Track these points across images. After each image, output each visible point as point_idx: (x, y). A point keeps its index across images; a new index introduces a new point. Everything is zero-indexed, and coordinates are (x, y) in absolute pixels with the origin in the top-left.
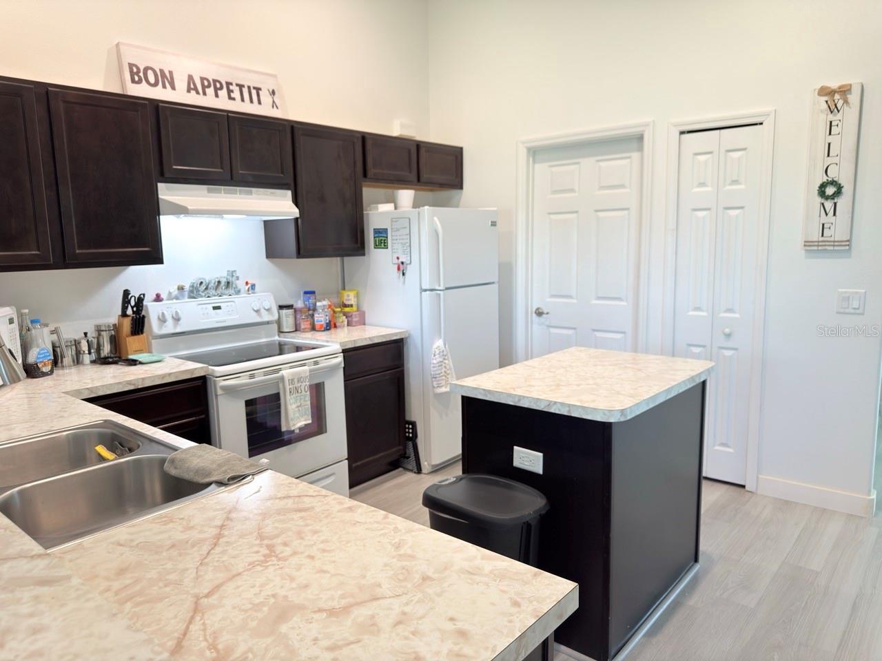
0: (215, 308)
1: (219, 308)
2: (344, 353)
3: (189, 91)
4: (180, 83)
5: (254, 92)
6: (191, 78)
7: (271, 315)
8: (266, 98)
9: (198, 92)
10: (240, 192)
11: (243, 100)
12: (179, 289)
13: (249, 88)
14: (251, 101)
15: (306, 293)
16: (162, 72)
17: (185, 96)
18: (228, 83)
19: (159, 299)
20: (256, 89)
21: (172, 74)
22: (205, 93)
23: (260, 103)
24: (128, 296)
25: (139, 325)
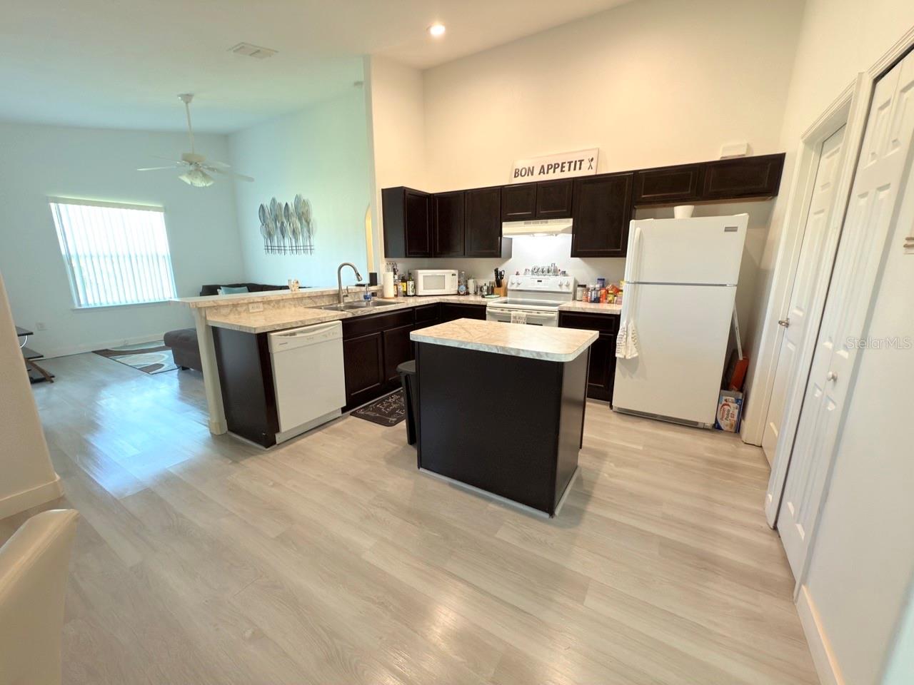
0: (539, 281)
1: (541, 281)
2: (561, 312)
3: (539, 174)
4: (536, 171)
5: (578, 163)
6: (543, 167)
7: (569, 289)
8: (585, 165)
9: (544, 173)
10: (542, 223)
11: (569, 170)
12: (526, 270)
13: (576, 162)
14: (575, 169)
15: (599, 279)
16: (529, 168)
17: (536, 178)
18: (563, 164)
19: (517, 274)
20: (581, 161)
21: (533, 167)
22: (548, 173)
23: (580, 169)
24: (496, 270)
25: (499, 283)
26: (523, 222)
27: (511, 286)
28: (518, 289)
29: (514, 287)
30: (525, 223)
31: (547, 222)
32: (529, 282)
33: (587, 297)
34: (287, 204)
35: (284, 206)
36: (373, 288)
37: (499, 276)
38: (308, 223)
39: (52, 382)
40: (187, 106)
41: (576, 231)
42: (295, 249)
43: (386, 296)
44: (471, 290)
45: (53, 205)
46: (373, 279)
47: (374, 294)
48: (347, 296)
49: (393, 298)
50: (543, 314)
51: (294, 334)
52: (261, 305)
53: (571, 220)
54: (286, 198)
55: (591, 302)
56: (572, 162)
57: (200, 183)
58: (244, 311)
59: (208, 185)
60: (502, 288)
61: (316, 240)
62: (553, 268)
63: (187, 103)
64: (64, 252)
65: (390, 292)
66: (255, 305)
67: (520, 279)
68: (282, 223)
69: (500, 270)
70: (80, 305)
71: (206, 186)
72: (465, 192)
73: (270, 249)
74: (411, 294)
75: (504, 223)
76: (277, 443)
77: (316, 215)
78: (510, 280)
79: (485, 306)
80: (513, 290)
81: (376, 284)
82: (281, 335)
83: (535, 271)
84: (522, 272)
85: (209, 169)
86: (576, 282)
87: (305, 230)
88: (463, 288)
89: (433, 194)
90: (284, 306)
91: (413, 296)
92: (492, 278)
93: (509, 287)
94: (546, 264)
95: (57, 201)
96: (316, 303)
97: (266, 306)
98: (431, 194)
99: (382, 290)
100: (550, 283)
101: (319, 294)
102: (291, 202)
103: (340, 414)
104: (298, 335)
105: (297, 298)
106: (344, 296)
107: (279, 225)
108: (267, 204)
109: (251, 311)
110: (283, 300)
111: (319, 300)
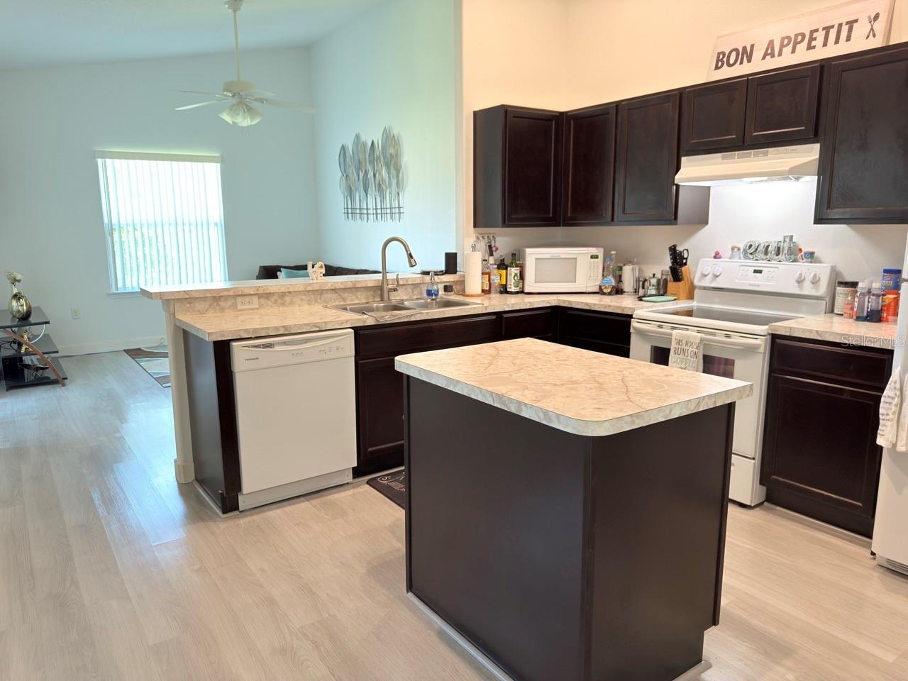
0: (756, 271)
1: (760, 272)
2: (774, 337)
3: (764, 58)
4: (757, 55)
5: (845, 29)
6: (771, 43)
7: (817, 289)
8: (860, 30)
9: (773, 56)
10: (755, 155)
11: (825, 44)
12: (733, 249)
13: (840, 25)
14: (837, 41)
15: (886, 271)
16: (745, 48)
17: (758, 65)
18: (812, 32)
19: (717, 256)
20: (851, 24)
21: (752, 46)
22: (780, 54)
23: (848, 39)
24: (673, 250)
25: (676, 274)
26: (720, 155)
27: (700, 280)
28: (714, 285)
29: (707, 282)
30: (723, 158)
31: (766, 154)
32: (737, 273)
33: (852, 309)
34: (373, 142)
35: (369, 145)
36: (448, 278)
37: (678, 260)
38: (398, 170)
39: (64, 385)
40: (235, 16)
41: (826, 170)
42: (381, 213)
43: (468, 291)
44: (628, 284)
45: (100, 161)
46: (451, 262)
47: (447, 289)
48: (395, 290)
49: (479, 296)
50: (736, 339)
51: (270, 346)
52: (255, 299)
53: (817, 146)
54: (373, 136)
55: (858, 319)
56: (832, 27)
57: (244, 121)
58: (229, 308)
59: (253, 123)
60: (682, 282)
61: (407, 199)
62: (786, 246)
63: (235, 11)
64: (106, 220)
65: (475, 283)
66: (247, 299)
67: (719, 266)
68: (366, 174)
69: (679, 249)
70: (117, 288)
71: (251, 125)
72: (617, 105)
73: (350, 212)
74: (513, 289)
75: (684, 159)
76: (240, 510)
77: (409, 159)
78: (701, 269)
79: (631, 316)
80: (705, 288)
81: (455, 272)
82: (249, 347)
83: (751, 251)
84: (726, 253)
85: (256, 100)
86: (835, 272)
87: (394, 181)
88: (612, 281)
89: (567, 112)
90: (292, 303)
91: (517, 293)
92: (667, 263)
93: (696, 282)
94: (773, 238)
95: (104, 155)
96: (344, 299)
97: (263, 301)
98: (562, 114)
99: (462, 282)
100: (780, 276)
101: (350, 285)
102: (378, 138)
103: (348, 478)
104: (277, 348)
105: (313, 291)
106: (390, 290)
107: (361, 175)
108: (350, 144)
109: (239, 308)
110: (290, 292)
111: (350, 295)
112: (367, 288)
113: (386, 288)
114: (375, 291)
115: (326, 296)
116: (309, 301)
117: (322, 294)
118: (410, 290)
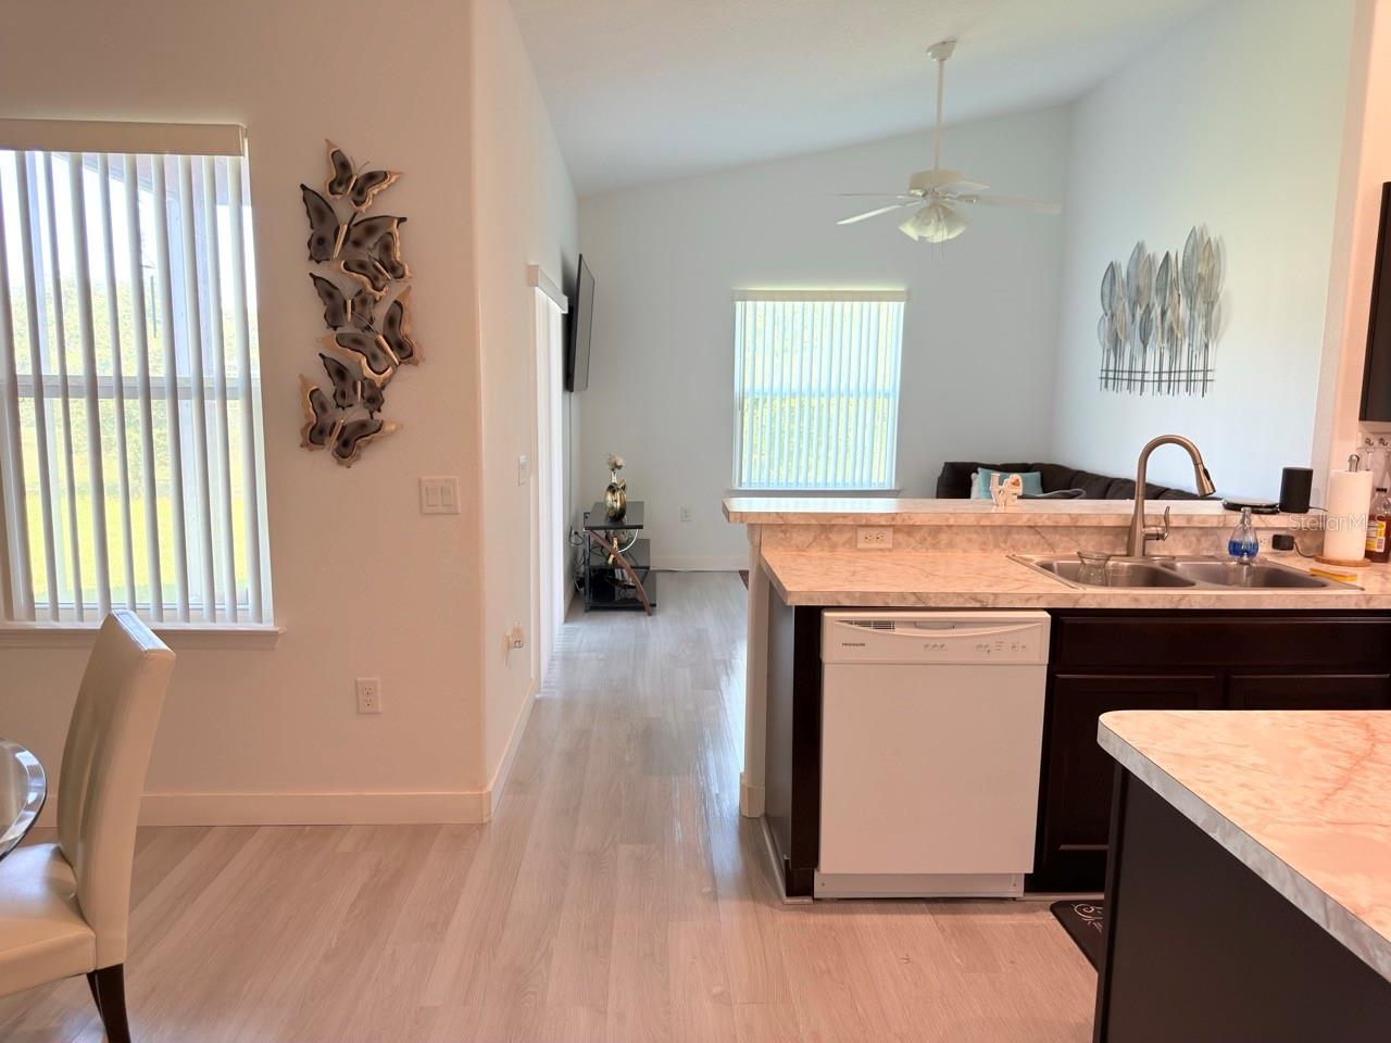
34: (1167, 256)
35: (1160, 260)
36: (1285, 522)
38: (1210, 303)
39: (650, 614)
40: (941, 67)
42: (1167, 380)
43: (1331, 552)
45: (740, 306)
46: (1297, 488)
47: (1281, 543)
48: (1159, 537)
51: (887, 625)
52: (889, 533)
54: (1168, 242)
57: (938, 235)
58: (844, 544)
61: (1222, 356)
63: (942, 60)
66: (875, 532)
70: (740, 482)
73: (1111, 377)
76: (813, 896)
77: (1237, 283)
81: (1303, 510)
82: (852, 622)
90: (951, 545)
95: (745, 297)
96: (1052, 547)
97: (901, 537)
99: (1318, 533)
102: (1177, 247)
103: (1017, 890)
104: (898, 631)
105: (993, 527)
107: (1139, 312)
108: (1124, 259)
109: (859, 546)
111: (1066, 539)
112: (1100, 529)
113: (1140, 531)
114: (1117, 535)
115: (1016, 537)
116: (984, 543)
117: (1009, 533)
118: (1194, 539)
